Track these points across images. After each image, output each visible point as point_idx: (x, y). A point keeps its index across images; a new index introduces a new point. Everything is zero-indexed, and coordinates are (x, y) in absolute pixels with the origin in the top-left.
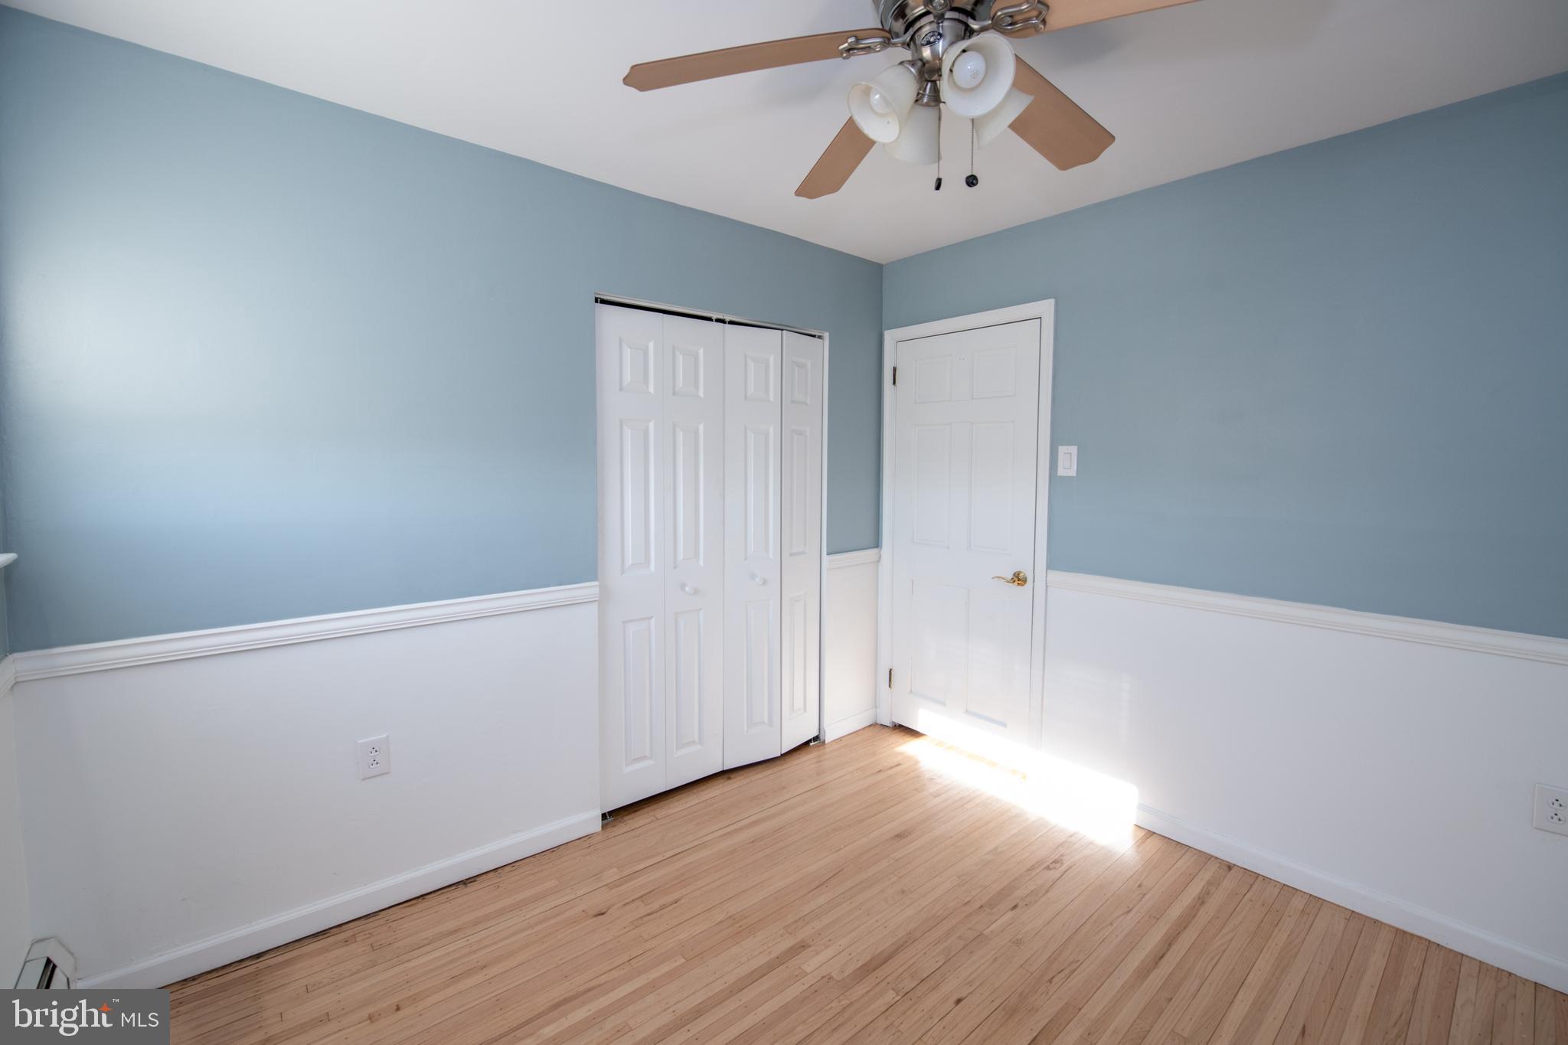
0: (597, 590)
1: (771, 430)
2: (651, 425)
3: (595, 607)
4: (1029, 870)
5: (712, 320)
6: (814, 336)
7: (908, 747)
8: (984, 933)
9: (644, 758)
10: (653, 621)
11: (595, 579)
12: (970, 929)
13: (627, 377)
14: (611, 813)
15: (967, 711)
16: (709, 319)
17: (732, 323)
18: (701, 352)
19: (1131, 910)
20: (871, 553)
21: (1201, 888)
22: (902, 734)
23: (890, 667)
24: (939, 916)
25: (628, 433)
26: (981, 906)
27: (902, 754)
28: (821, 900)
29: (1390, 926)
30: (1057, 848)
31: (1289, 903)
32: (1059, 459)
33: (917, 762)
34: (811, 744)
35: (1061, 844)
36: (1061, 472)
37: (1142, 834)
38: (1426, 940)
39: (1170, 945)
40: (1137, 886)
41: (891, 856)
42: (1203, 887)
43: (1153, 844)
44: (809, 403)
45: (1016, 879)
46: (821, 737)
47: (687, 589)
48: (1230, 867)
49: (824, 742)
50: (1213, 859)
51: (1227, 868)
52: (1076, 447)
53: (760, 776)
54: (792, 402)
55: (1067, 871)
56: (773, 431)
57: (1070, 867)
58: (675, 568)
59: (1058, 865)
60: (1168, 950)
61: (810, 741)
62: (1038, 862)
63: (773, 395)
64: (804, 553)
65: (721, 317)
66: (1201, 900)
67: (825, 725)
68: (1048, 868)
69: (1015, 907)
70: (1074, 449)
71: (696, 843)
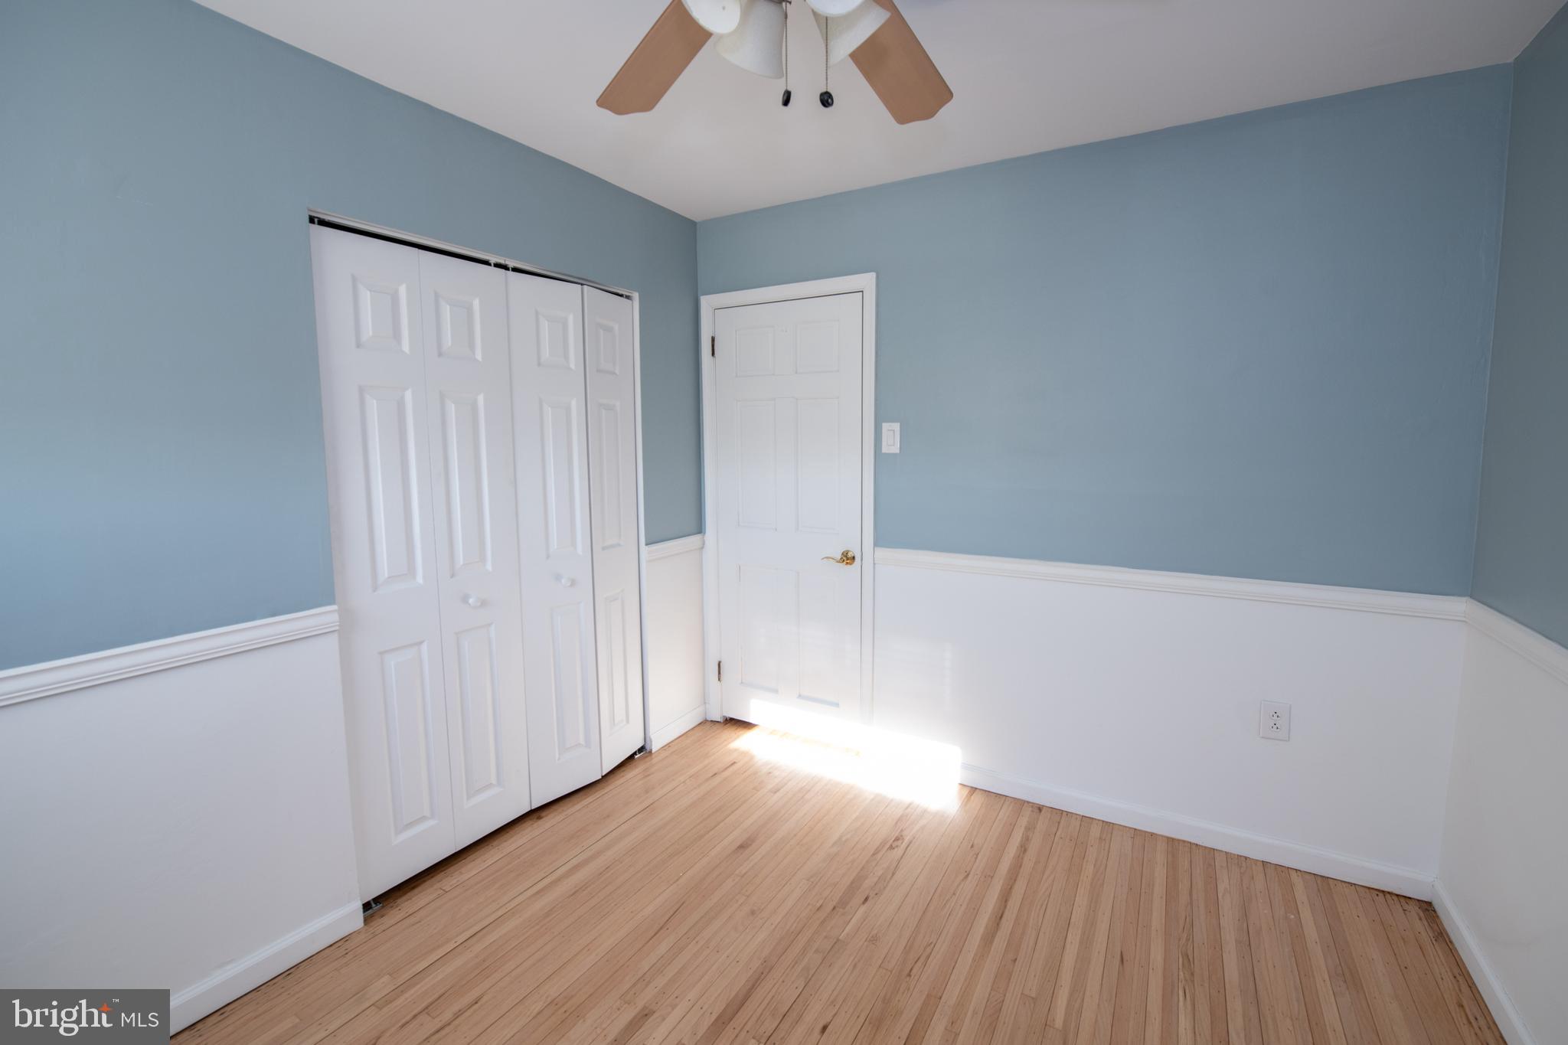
0: (336, 617)
1: (574, 403)
2: (408, 395)
3: (334, 640)
4: (874, 854)
5: (490, 264)
6: (621, 296)
7: (742, 742)
8: (840, 938)
9: (423, 819)
10: (424, 646)
11: (332, 602)
12: (826, 937)
13: (368, 331)
14: (377, 900)
15: (800, 696)
16: (486, 263)
17: (515, 270)
18: (476, 303)
19: (968, 875)
20: (695, 539)
21: (1021, 835)
22: (734, 728)
23: (719, 660)
24: (792, 932)
25: (373, 405)
26: (834, 908)
27: (736, 750)
28: (663, 948)
29: (1162, 836)
30: (896, 823)
31: (1089, 832)
32: (883, 434)
33: (752, 758)
34: (636, 757)
35: (899, 820)
36: (885, 450)
37: (966, 792)
38: (1188, 842)
39: (1006, 901)
40: (970, 846)
41: (737, 872)
42: (1023, 834)
43: (977, 800)
44: (617, 372)
45: (863, 867)
46: (647, 747)
47: (471, 601)
48: (1040, 808)
49: (650, 752)
50: (1026, 804)
51: (1038, 811)
52: (899, 424)
53: (578, 807)
54: (598, 371)
55: (908, 846)
56: (575, 405)
57: (910, 843)
58: (452, 576)
59: (900, 842)
60: (1005, 907)
61: (635, 753)
62: (881, 844)
63: (574, 361)
64: (619, 545)
65: (502, 261)
66: (1023, 848)
67: (651, 734)
68: (891, 848)
69: (866, 899)
70: (896, 426)
71: (500, 913)
